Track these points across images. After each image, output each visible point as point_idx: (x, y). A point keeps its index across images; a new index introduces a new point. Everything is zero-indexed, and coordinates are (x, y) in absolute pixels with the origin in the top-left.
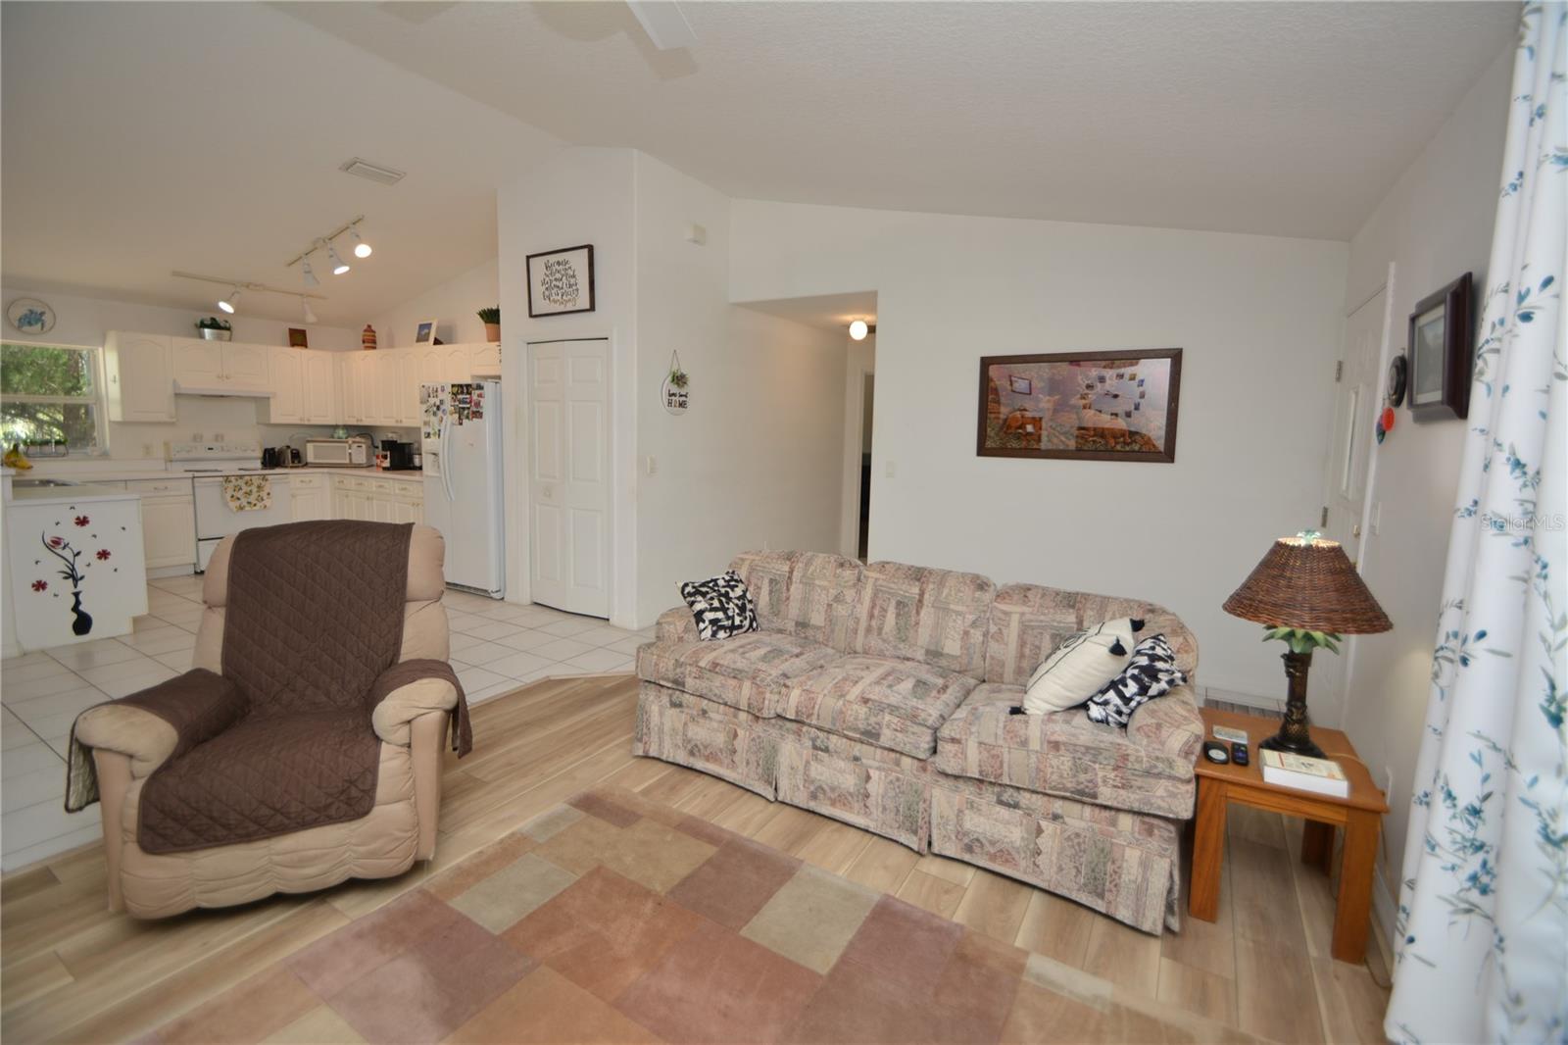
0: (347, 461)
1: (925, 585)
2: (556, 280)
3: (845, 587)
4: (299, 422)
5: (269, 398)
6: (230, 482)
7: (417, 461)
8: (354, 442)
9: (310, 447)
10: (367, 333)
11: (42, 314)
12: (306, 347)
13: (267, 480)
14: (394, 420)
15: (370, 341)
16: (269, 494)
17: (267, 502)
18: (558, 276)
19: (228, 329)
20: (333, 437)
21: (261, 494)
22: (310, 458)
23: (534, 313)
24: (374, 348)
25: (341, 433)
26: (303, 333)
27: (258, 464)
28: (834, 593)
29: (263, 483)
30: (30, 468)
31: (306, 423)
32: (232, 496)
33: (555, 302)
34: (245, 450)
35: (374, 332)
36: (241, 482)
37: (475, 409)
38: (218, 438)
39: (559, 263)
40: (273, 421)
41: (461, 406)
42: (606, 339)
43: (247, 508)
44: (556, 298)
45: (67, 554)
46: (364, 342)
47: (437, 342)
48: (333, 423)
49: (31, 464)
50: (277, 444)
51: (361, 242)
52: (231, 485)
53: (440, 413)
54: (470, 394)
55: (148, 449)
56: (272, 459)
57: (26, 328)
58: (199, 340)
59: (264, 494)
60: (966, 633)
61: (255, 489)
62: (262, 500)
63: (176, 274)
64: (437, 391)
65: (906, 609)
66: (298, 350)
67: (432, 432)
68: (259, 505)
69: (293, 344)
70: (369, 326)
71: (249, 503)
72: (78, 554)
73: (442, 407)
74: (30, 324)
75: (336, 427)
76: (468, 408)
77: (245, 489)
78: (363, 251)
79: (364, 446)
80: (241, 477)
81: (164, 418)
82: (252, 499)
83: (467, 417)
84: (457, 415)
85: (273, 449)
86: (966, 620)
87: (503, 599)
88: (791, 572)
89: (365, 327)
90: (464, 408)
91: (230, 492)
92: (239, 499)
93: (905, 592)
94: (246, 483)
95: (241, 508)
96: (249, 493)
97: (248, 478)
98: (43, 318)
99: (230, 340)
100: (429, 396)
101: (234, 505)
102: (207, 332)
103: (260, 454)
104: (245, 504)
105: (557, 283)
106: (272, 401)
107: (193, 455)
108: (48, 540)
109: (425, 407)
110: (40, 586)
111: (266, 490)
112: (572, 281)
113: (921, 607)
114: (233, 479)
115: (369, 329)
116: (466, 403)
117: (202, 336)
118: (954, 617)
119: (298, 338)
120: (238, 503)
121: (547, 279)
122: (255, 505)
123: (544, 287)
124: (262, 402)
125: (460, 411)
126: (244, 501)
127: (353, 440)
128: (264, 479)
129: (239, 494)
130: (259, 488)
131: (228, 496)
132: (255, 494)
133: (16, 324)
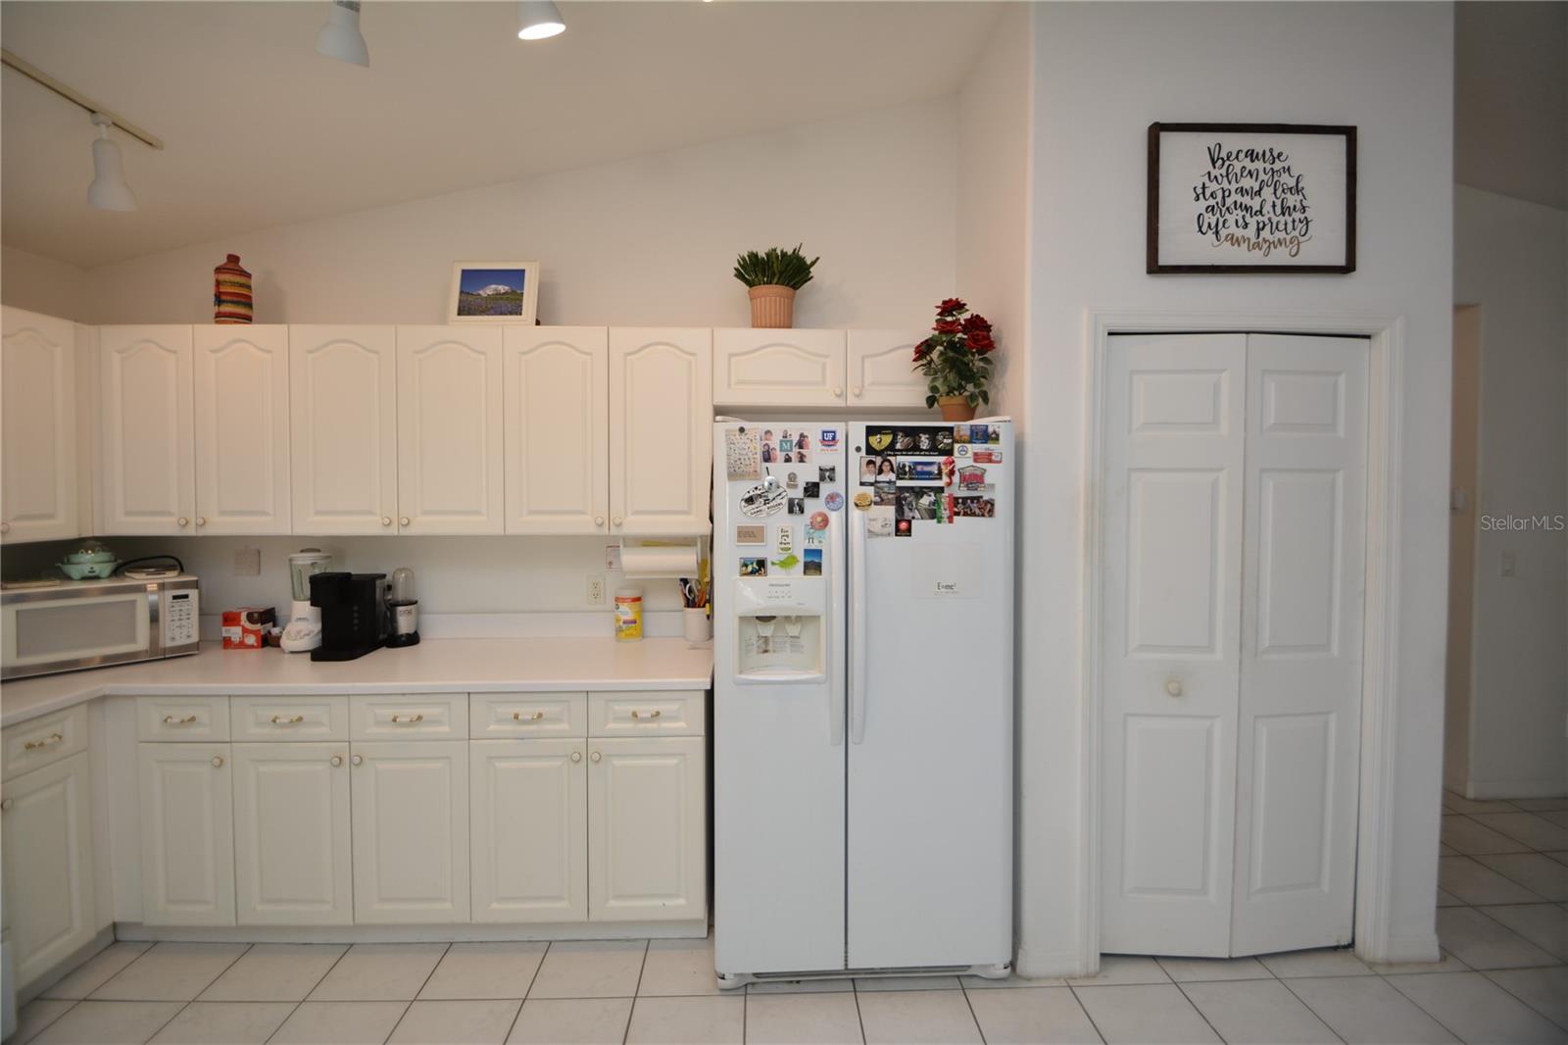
0: (142, 646)
2: (1242, 191)
7: (404, 624)
8: (162, 587)
10: (223, 277)
15: (235, 300)
18: (1247, 183)
20: (68, 578)
23: (1163, 261)
24: (248, 319)
25: (92, 561)
33: (1234, 240)
35: (249, 276)
37: (963, 493)
39: (1252, 155)
41: (900, 483)
44: (1239, 232)
46: (219, 300)
53: (812, 506)
54: (949, 452)
64: (800, 445)
70: (233, 259)
73: (826, 489)
75: (66, 547)
76: (941, 490)
83: (933, 514)
84: (889, 512)
90: (920, 492)
100: (767, 457)
105: (1246, 200)
109: (746, 488)
112: (1292, 200)
115: (233, 265)
116: (929, 476)
121: (1212, 187)
123: (1203, 204)
125: (901, 501)
127: (161, 581)
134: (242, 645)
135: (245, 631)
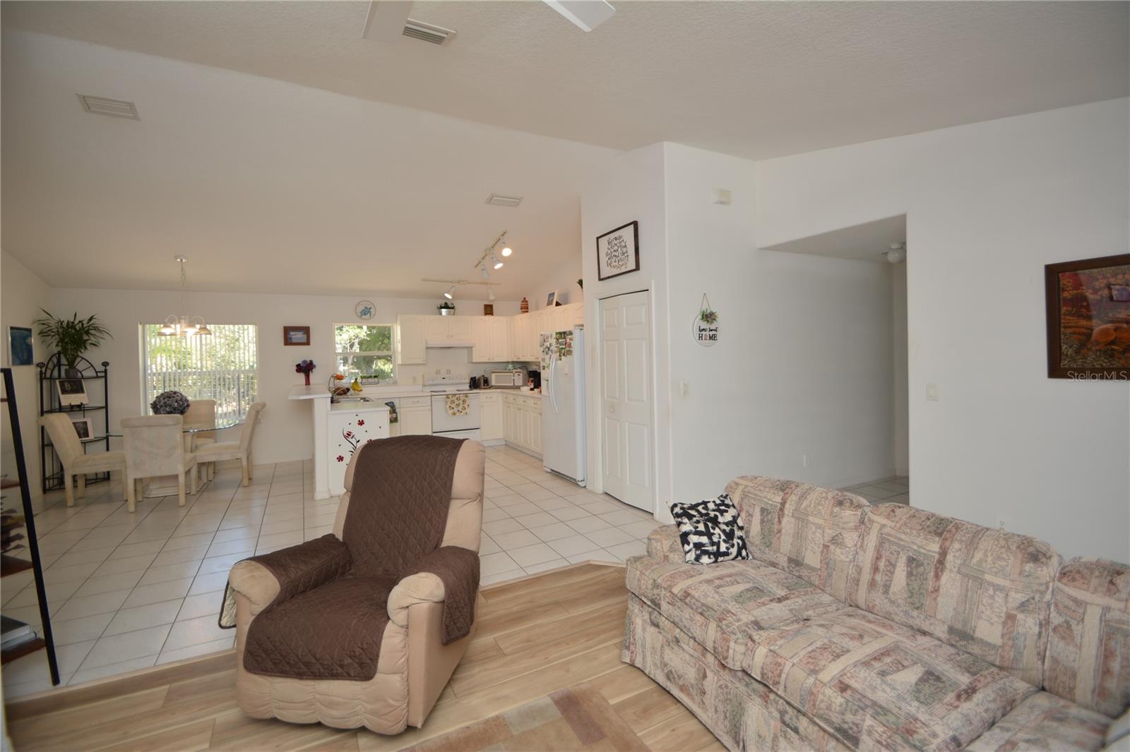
0: (512, 385)
1: (947, 544)
2: (614, 251)
3: (843, 528)
4: (488, 361)
5: (472, 347)
6: (449, 398)
8: (517, 372)
9: (494, 376)
10: (523, 303)
11: (370, 308)
12: (492, 314)
13: (470, 397)
14: (534, 357)
15: (525, 308)
16: (469, 405)
17: (468, 410)
18: (616, 248)
19: (453, 308)
20: (506, 369)
21: (464, 405)
22: (493, 383)
23: (602, 277)
24: (527, 312)
25: (510, 366)
26: (491, 308)
27: (467, 387)
28: (830, 533)
29: (466, 399)
30: (361, 390)
31: (491, 361)
32: (450, 407)
33: (614, 267)
34: (460, 379)
35: (527, 302)
36: (454, 398)
37: (568, 349)
38: (449, 372)
39: (616, 239)
40: (474, 361)
41: (561, 347)
42: (647, 290)
43: (457, 415)
44: (615, 264)
45: (353, 441)
46: (522, 309)
47: (558, 304)
48: (506, 360)
49: (362, 388)
50: (477, 375)
51: (506, 247)
52: (450, 400)
53: (550, 352)
54: (566, 338)
55: (415, 379)
56: (475, 384)
57: (364, 317)
58: (439, 316)
59: (466, 405)
60: (1010, 618)
61: (461, 402)
62: (465, 409)
63: (424, 280)
64: (548, 337)
65: (921, 569)
66: (488, 318)
67: (546, 365)
68: (463, 412)
69: (486, 314)
70: (525, 299)
71: (458, 411)
72: (359, 441)
73: (552, 348)
74: (365, 314)
75: (508, 363)
76: (565, 348)
77: (457, 402)
78: (507, 252)
79: (521, 374)
80: (455, 395)
81: (420, 361)
82: (460, 408)
83: (564, 355)
84: (559, 354)
85: (475, 378)
86: (1010, 600)
87: (585, 487)
88: (783, 504)
89: (522, 299)
90: (562, 349)
91: (449, 404)
92: (453, 408)
93: (919, 547)
94: (457, 399)
95: (454, 414)
96: (458, 405)
97: (458, 396)
98: (371, 310)
99: (454, 314)
100: (544, 341)
101: (451, 412)
102: (444, 311)
103: (468, 381)
105: (615, 253)
106: (474, 349)
107: (435, 382)
108: (345, 434)
109: (543, 348)
110: (340, 459)
111: (468, 402)
112: (624, 250)
113: (942, 571)
114: (450, 396)
115: (525, 300)
116: (563, 344)
117: (441, 314)
118: (991, 592)
119: (489, 310)
120: (452, 411)
121: (609, 251)
122: (461, 412)
123: (608, 257)
124: (470, 349)
125: (560, 351)
126: (456, 410)
128: (466, 396)
129: (453, 406)
130: (464, 401)
131: (448, 406)
132: (461, 406)
133: (359, 315)
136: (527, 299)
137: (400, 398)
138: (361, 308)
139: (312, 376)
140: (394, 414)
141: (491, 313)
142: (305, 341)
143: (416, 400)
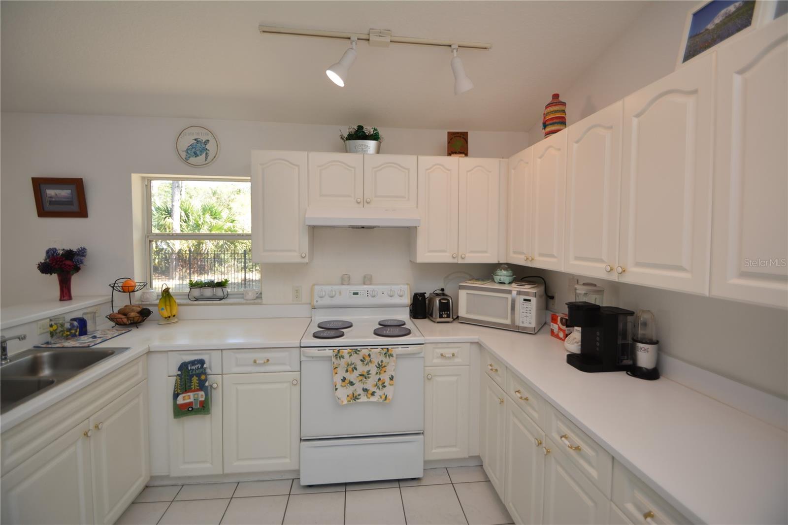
0: (508, 322)
4: (451, 261)
5: (415, 229)
6: (343, 357)
7: (643, 359)
8: (519, 293)
9: (463, 295)
10: (548, 110)
12: (466, 155)
13: (391, 355)
15: (555, 121)
16: (392, 378)
17: (389, 391)
21: (382, 377)
22: (462, 312)
25: (503, 275)
26: (464, 136)
27: (405, 313)
29: (386, 360)
31: (460, 261)
32: (344, 380)
34: (392, 296)
35: (563, 103)
36: (356, 359)
38: (367, 279)
40: (420, 260)
43: (363, 399)
46: (545, 126)
52: (343, 362)
57: (193, 160)
59: (385, 377)
61: (373, 370)
62: (384, 387)
66: (456, 160)
68: (379, 393)
69: (451, 153)
71: (365, 390)
74: (196, 155)
77: (362, 369)
79: (534, 300)
80: (356, 350)
82: (370, 384)
85: (422, 295)
91: (341, 373)
92: (352, 384)
94: (362, 361)
95: (355, 397)
96: (365, 376)
97: (365, 352)
98: (207, 147)
101: (343, 393)
103: (407, 300)
104: (360, 391)
106: (418, 235)
111: (390, 371)
114: (345, 352)
115: (555, 101)
119: (458, 144)
120: (350, 390)
122: (373, 394)
126: (358, 388)
127: (519, 290)
128: (388, 354)
129: (352, 377)
130: (380, 367)
131: (338, 379)
132: (373, 379)
133: (184, 155)
134: (557, 336)
135: (560, 329)
136: (561, 99)
137: (222, 350)
138: (186, 142)
139: (77, 282)
140: (202, 393)
141: (464, 152)
142: (75, 208)
143: (261, 356)
